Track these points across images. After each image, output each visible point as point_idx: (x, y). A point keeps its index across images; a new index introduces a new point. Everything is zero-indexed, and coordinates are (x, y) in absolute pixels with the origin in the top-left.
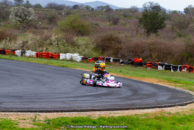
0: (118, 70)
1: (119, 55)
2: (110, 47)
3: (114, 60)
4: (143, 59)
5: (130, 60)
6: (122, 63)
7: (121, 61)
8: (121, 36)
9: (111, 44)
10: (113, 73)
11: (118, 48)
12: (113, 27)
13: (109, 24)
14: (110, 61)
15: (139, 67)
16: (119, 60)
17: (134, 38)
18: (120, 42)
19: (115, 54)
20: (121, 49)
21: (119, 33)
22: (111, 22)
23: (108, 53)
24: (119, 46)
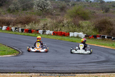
0: (111, 44)
1: (111, 34)
2: (105, 28)
3: (107, 37)
6: (113, 39)
7: (113, 38)
9: (106, 26)
10: (108, 46)
11: (110, 29)
12: (105, 14)
13: (103, 12)
14: (105, 38)
16: (111, 37)
18: (112, 25)
19: (109, 33)
20: (112, 29)
21: (110, 18)
22: (104, 10)
23: (103, 32)
24: (111, 27)
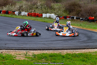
0: (79, 24)
1: (80, 15)
2: (74, 10)
3: (76, 18)
4: (95, 17)
5: (87, 18)
6: (82, 20)
7: (81, 18)
8: (81, 3)
9: (75, 8)
10: (76, 26)
11: (79, 11)
14: (74, 19)
15: (92, 23)
16: (80, 18)
17: (89, 4)
18: (80, 7)
19: (77, 14)
20: (81, 11)
21: (80, 1)
23: (73, 14)
24: (80, 9)
